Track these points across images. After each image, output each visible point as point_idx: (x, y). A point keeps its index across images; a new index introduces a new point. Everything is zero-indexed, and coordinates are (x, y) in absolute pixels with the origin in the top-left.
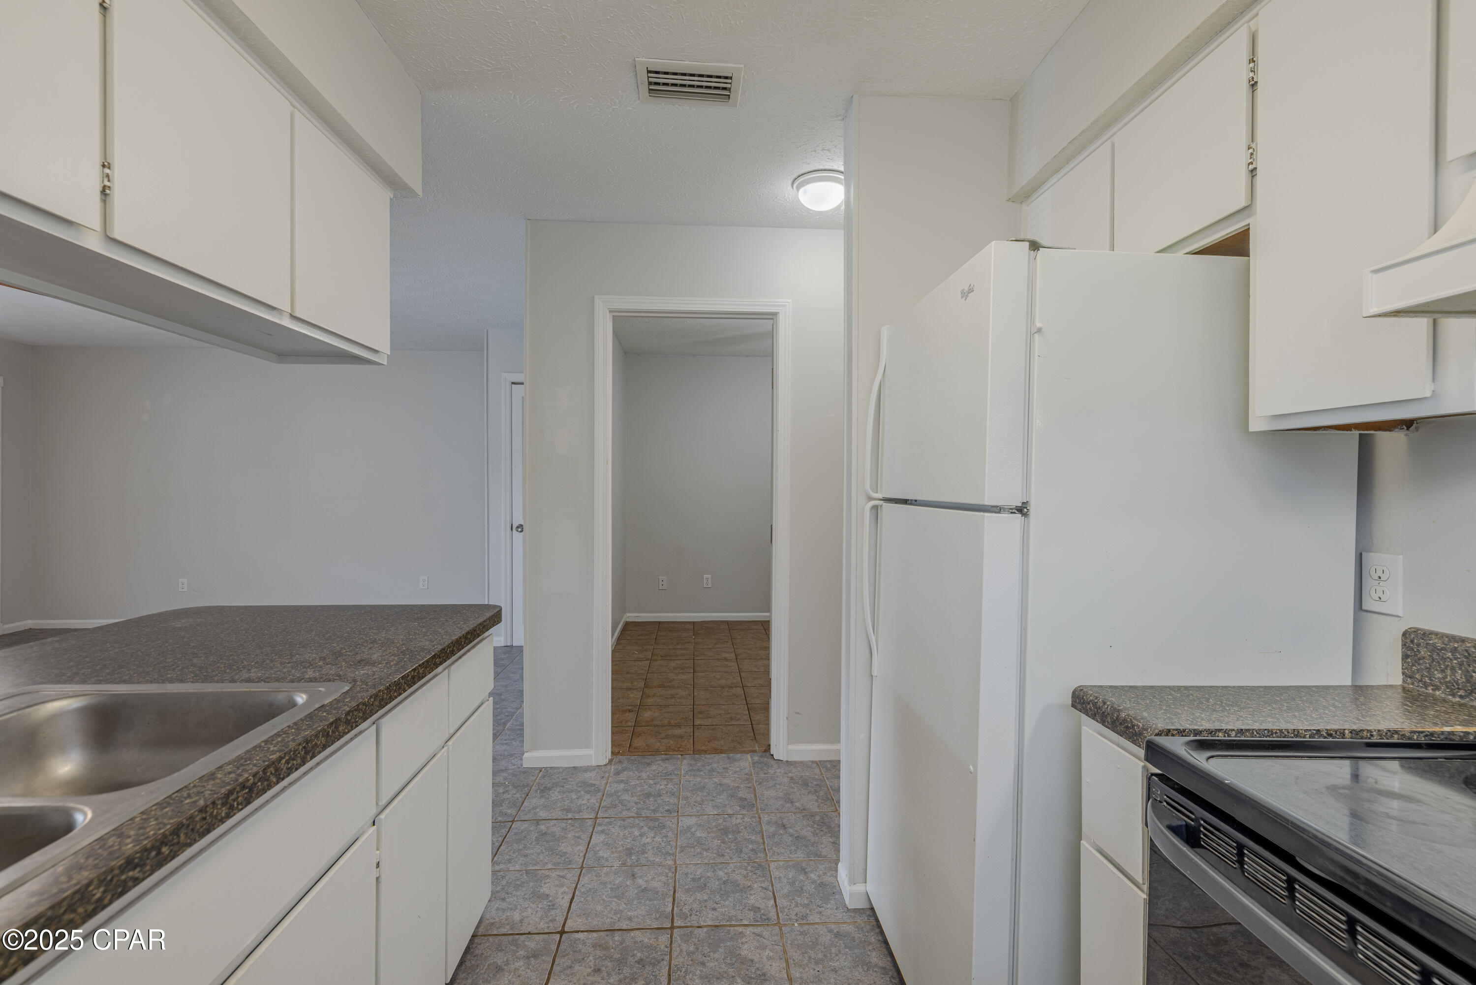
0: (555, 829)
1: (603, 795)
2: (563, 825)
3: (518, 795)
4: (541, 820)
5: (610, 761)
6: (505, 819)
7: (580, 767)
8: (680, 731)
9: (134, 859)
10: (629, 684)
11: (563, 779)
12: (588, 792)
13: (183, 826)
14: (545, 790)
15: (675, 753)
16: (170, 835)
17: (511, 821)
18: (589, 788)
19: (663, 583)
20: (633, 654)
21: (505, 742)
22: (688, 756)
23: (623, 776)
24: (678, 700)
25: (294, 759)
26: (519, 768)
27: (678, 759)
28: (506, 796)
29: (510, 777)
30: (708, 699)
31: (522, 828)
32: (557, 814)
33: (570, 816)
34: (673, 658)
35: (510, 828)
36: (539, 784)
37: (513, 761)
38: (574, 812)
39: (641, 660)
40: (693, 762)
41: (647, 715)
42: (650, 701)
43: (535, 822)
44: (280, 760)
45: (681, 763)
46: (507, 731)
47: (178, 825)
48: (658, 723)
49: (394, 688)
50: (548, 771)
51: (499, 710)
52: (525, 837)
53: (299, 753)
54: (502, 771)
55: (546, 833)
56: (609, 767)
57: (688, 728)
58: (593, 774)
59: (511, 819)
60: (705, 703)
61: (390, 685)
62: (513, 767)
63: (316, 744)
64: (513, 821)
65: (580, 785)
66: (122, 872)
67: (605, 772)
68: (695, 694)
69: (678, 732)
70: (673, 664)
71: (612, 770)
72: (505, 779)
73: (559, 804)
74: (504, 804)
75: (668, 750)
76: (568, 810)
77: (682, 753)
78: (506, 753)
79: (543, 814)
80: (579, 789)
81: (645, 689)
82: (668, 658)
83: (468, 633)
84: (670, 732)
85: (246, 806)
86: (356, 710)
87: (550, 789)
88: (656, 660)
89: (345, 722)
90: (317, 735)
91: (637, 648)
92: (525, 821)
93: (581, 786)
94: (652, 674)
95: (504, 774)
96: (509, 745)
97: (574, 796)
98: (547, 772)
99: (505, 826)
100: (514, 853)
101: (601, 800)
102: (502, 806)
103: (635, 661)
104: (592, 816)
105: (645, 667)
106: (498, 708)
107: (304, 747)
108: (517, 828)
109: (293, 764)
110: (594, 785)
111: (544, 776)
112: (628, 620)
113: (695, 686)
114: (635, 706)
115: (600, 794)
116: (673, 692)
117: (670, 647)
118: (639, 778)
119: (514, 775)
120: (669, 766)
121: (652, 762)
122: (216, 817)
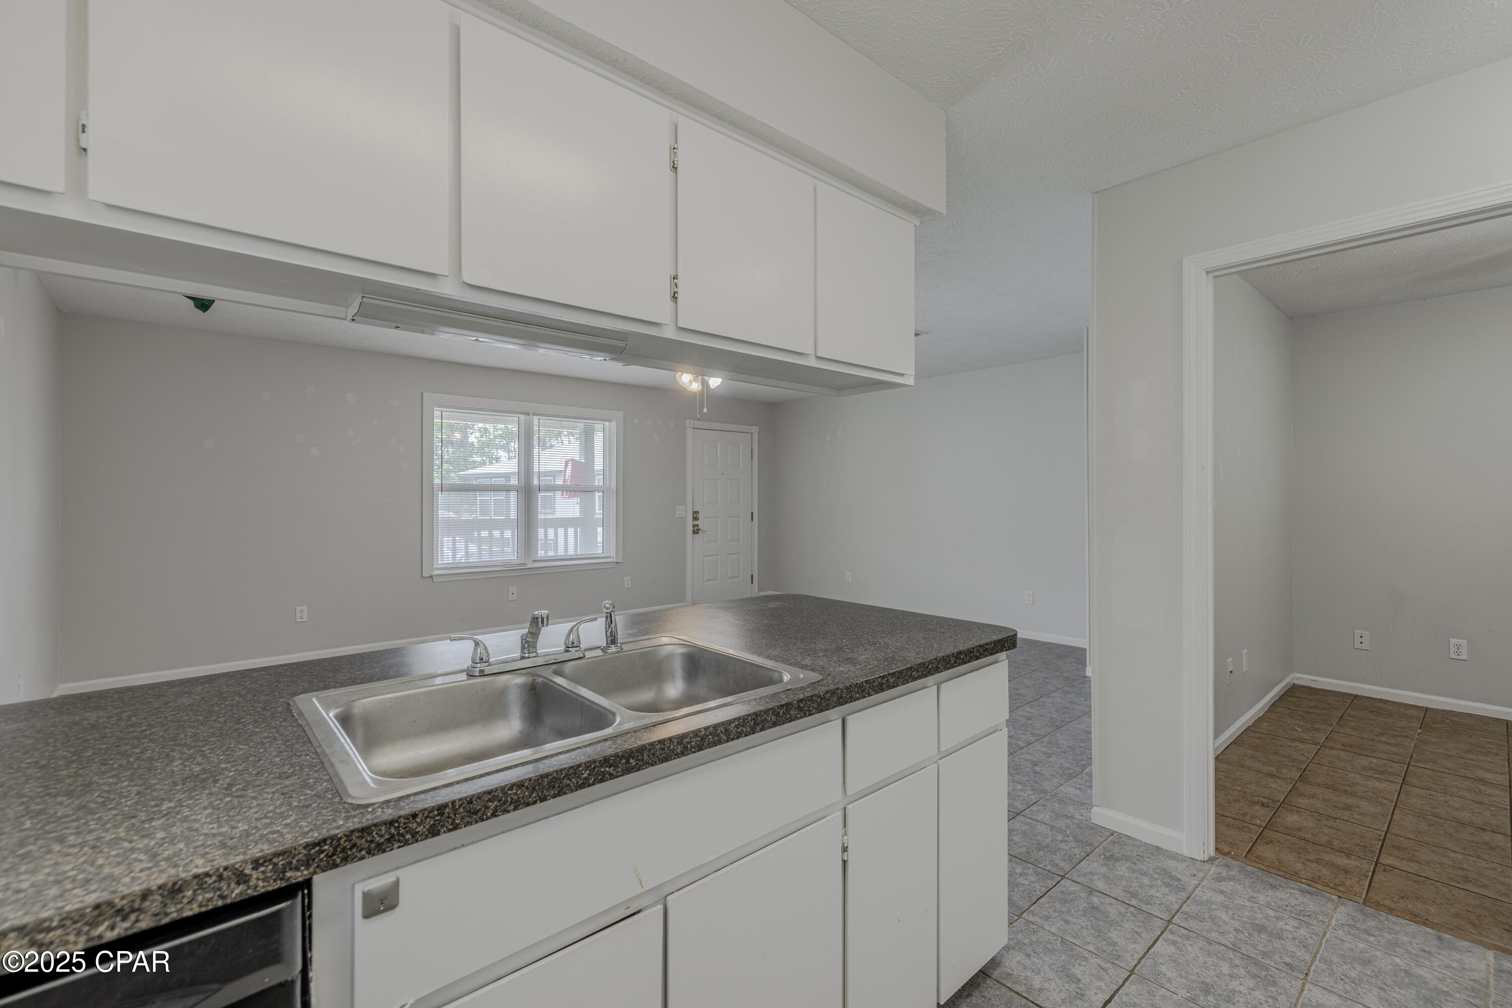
0: (1110, 909)
1: (1188, 898)
2: (1122, 909)
3: (1076, 851)
4: (1096, 890)
5: (1211, 860)
6: (1055, 870)
7: (1166, 850)
8: (1347, 861)
9: (610, 760)
10: (1274, 769)
11: (1138, 855)
12: (1167, 885)
13: (646, 748)
14: (1110, 859)
15: (1327, 889)
16: (636, 752)
17: (1061, 876)
18: (1171, 881)
19: (1362, 640)
20: (1292, 730)
21: (1079, 786)
22: (1351, 903)
23: (1226, 886)
24: (1357, 817)
25: (743, 726)
26: (1087, 821)
27: (1330, 900)
28: (1063, 846)
29: (1074, 827)
30: (1420, 832)
31: (1071, 889)
32: (1118, 892)
33: (1134, 902)
34: (1365, 753)
35: (1058, 882)
36: (1105, 848)
37: (1082, 811)
38: (1141, 900)
39: (1303, 741)
40: (1359, 916)
41: (1292, 819)
42: (1302, 802)
43: (1089, 889)
44: (730, 724)
45: (1335, 908)
46: (1084, 775)
47: (642, 747)
48: (1308, 836)
49: (856, 690)
50: (1121, 838)
51: (1082, 749)
52: (1072, 901)
53: (748, 722)
54: (1067, 816)
55: (1097, 908)
56: (1207, 866)
57: (1365, 862)
58: (1181, 866)
59: (1062, 874)
60: (1412, 836)
61: (850, 686)
62: (1080, 818)
63: (766, 719)
64: (1063, 877)
65: (1158, 871)
66: (602, 766)
67: (1200, 871)
68: (1395, 817)
69: (1342, 861)
70: (1364, 761)
71: (1212, 872)
72: (1068, 827)
73: (1124, 883)
74: (1058, 854)
75: (1314, 880)
76: (1134, 895)
77: (1340, 894)
78: (1076, 799)
79: (1100, 885)
80: (1156, 876)
81: (1299, 784)
82: (1357, 751)
83: (960, 653)
84: (1327, 857)
85: (699, 751)
86: (809, 700)
87: (1117, 860)
88: (1332, 748)
89: (798, 708)
90: (766, 711)
91: (1301, 723)
92: (1076, 882)
93: (1159, 874)
94: (1318, 766)
95: (1068, 821)
96: (1083, 792)
97: (1146, 881)
98: (1118, 838)
99: (1053, 877)
100: (1054, 911)
101: (1184, 903)
102: (1056, 855)
103: (1293, 740)
104: (1166, 916)
105: (1307, 752)
106: (1082, 747)
107: (754, 719)
108: (1065, 887)
109: (743, 730)
110: (1179, 880)
111: (1114, 842)
112: (1297, 682)
113: (1399, 805)
114: (1274, 801)
115: (1184, 895)
116: (1350, 801)
117: (1364, 735)
118: (1251, 899)
119: (1078, 826)
120: (1311, 905)
121: (1280, 886)
122: (673, 751)
